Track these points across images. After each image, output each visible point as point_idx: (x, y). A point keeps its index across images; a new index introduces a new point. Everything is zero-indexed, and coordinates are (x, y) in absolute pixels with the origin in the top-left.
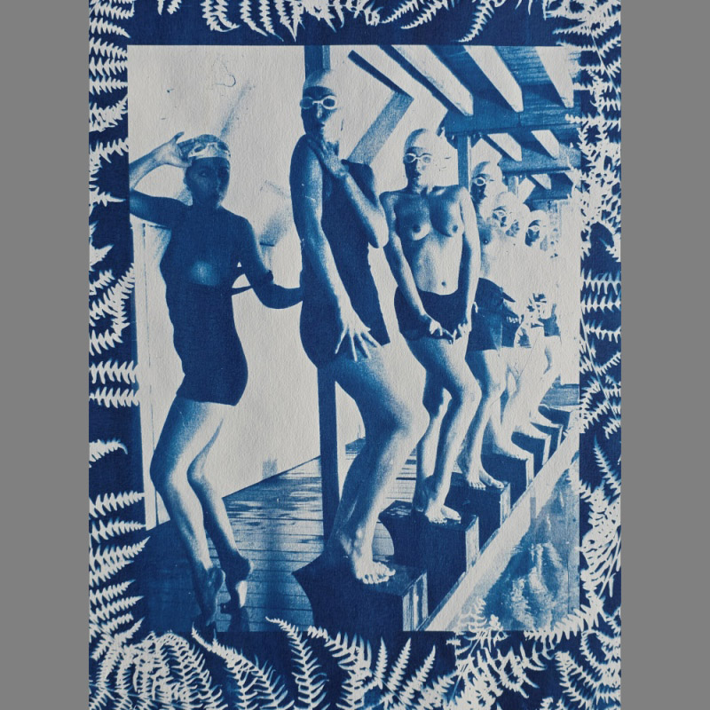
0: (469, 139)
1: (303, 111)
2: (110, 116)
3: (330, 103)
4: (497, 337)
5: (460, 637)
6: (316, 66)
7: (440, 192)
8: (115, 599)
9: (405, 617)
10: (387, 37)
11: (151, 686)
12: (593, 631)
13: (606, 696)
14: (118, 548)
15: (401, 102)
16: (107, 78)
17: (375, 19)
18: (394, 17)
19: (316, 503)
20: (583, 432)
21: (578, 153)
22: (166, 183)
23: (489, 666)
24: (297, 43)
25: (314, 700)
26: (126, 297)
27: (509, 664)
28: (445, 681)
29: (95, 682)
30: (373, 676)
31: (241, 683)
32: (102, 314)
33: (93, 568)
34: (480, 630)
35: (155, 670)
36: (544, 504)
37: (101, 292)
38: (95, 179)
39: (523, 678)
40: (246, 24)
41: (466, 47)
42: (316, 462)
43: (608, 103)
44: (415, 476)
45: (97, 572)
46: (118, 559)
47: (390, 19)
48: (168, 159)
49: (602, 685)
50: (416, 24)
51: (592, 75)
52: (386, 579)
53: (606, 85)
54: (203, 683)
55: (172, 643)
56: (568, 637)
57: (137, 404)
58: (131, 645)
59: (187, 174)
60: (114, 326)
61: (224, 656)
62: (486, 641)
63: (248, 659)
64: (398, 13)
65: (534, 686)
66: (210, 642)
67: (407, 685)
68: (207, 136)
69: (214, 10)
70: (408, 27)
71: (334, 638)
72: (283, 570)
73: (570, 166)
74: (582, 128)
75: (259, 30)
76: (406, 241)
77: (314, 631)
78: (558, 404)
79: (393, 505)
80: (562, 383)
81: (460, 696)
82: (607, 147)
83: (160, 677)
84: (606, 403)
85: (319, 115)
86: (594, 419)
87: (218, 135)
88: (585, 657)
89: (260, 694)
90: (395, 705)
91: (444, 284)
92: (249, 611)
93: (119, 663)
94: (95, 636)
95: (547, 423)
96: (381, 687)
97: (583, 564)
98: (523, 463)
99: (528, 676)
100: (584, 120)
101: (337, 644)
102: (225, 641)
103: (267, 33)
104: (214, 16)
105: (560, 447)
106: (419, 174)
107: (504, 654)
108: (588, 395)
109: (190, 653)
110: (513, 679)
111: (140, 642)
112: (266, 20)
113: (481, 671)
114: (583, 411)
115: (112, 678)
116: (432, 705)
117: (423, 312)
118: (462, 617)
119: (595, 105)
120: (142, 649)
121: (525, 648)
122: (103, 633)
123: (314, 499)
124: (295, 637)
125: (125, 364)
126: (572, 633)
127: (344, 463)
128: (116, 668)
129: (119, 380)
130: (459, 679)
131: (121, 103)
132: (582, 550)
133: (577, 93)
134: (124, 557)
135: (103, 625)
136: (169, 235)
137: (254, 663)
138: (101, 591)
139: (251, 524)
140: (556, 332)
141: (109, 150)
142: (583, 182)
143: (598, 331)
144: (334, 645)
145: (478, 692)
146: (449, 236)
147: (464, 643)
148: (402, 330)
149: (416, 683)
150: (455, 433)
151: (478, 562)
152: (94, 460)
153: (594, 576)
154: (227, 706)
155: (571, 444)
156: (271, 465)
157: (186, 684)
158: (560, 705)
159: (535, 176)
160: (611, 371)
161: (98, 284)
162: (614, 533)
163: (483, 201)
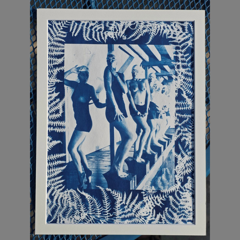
0: (148, 67)
1: (107, 60)
2: (60, 61)
3: (114, 58)
4: (155, 116)
5: (144, 191)
6: (110, 49)
7: (141, 80)
8: (58, 180)
9: (131, 186)
10: (128, 43)
11: (66, 203)
12: (178, 191)
13: (181, 207)
14: (59, 167)
15: (131, 58)
16: (59, 51)
17: (125, 38)
18: (130, 38)
20: (176, 140)
21: (175, 71)
22: (73, 77)
23: (152, 199)
24: (106, 44)
25: (107, 207)
26: (63, 105)
27: (157, 199)
28: (141, 203)
29: (52, 201)
30: (123, 201)
31: (89, 202)
32: (57, 109)
33: (53, 172)
34: (150, 190)
35: (68, 199)
36: (166, 158)
37: (57, 104)
38: (56, 76)
39: (160, 202)
40: (94, 39)
41: (147, 45)
42: (109, 147)
43: (182, 59)
44: (134, 150)
45: (54, 173)
46: (59, 170)
47: (129, 38)
48: (74, 71)
49: (180, 204)
50: (135, 39)
51: (178, 52)
52: (126, 176)
53: (182, 54)
54: (80, 202)
55: (72, 192)
56: (172, 192)
57: (65, 131)
58: (62, 192)
59: (78, 75)
60: (60, 112)
61: (85, 195)
62: (151, 192)
63: (91, 196)
64: (131, 37)
65: (163, 204)
66: (82, 192)
67: (131, 203)
68: (84, 66)
69: (86, 36)
70: (133, 40)
71: (113, 191)
72: (100, 174)
73: (173, 74)
74: (176, 65)
75: (97, 40)
76: (132, 92)
77: (108, 189)
78: (170, 133)
79: (128, 158)
80: (171, 128)
81: (144, 207)
82: (182, 70)
84: (181, 133)
85: (111, 61)
86: (178, 137)
88: (176, 197)
89: (94, 205)
90: (128, 209)
91: (141, 103)
92: (92, 184)
93: (59, 197)
94: (53, 190)
95: (167, 138)
96: (125, 204)
97: (176, 173)
98: (160, 148)
99: (162, 202)
100: (176, 63)
101: (114, 193)
102: (85, 191)
103: (99, 41)
104: (86, 37)
105: (170, 144)
106: (135, 76)
107: (156, 196)
108: (177, 131)
109: (77, 194)
110: (158, 202)
111: (64, 191)
112: (98, 38)
113: (150, 200)
114: (176, 135)
115: (57, 200)
116: (137, 209)
117: (136, 110)
118: (145, 186)
119: (179, 59)
120: (65, 193)
121: (161, 195)
122: (55, 189)
123: (108, 156)
124: (103, 191)
125: (62, 121)
126: (173, 191)
127: (116, 147)
128: (58, 198)
129: (61, 125)
130: (144, 202)
131: (63, 58)
132: (175, 170)
133: (175, 57)
134: (61, 170)
135: (55, 187)
136: (74, 90)
137: (93, 197)
138: (55, 178)
139: (93, 162)
140: (169, 115)
141: (60, 69)
142: (176, 78)
143: (179, 115)
144: (113, 193)
145: (149, 206)
146: (143, 91)
147: (146, 193)
148: (131, 114)
149: (133, 203)
150: (144, 140)
151: (149, 172)
152: (54, 145)
153: (179, 176)
154: (85, 208)
155: (173, 143)
156: (98, 147)
157: (75, 202)
158: (170, 209)
159: (164, 77)
160: (183, 125)
161: (56, 102)
162: (184, 166)
163: (151, 83)
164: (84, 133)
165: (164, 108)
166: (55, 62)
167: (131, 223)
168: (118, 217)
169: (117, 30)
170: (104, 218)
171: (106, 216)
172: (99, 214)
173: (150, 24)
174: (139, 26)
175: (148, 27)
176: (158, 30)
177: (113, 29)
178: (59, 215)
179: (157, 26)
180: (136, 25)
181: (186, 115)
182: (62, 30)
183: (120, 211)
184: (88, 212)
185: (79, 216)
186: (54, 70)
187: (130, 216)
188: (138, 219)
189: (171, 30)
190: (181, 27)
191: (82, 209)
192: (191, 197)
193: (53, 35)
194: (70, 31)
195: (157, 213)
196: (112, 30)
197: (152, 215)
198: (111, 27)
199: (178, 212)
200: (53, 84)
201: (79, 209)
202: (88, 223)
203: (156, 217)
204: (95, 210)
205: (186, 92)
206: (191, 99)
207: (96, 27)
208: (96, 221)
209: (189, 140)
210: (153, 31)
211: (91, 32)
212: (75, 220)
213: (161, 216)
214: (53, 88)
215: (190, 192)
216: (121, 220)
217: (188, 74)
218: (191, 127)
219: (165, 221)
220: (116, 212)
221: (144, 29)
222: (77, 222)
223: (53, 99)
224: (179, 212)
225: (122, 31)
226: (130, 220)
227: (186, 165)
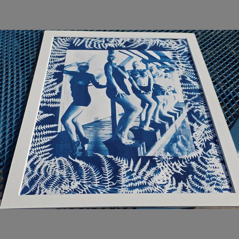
0: (148, 63)
1: (108, 59)
3: (114, 58)
4: (160, 94)
5: (157, 157)
7: (142, 70)
8: (45, 149)
9: (139, 153)
10: (127, 49)
11: (52, 171)
12: (201, 156)
13: (210, 174)
14: (48, 137)
15: (131, 57)
16: (61, 54)
17: (124, 47)
20: (188, 112)
23: (168, 166)
24: (106, 50)
25: (109, 175)
26: (60, 87)
27: (175, 165)
28: (154, 169)
29: (33, 170)
30: (129, 168)
31: (84, 170)
32: (52, 90)
34: (164, 156)
36: (179, 126)
37: (53, 86)
38: (55, 68)
39: (180, 169)
40: (95, 47)
41: (146, 51)
45: (40, 142)
48: (74, 65)
49: (208, 171)
50: (134, 47)
51: (176, 55)
52: (132, 143)
54: (71, 170)
55: (62, 159)
57: (59, 106)
58: (48, 161)
60: (55, 92)
61: (79, 163)
62: (166, 159)
63: (87, 163)
64: (129, 46)
65: (185, 171)
66: (75, 159)
67: (141, 170)
68: (84, 62)
70: (132, 48)
71: (116, 158)
72: (99, 141)
77: (109, 156)
78: (179, 106)
79: (133, 127)
80: (179, 102)
81: (159, 173)
82: (182, 65)
83: (56, 169)
84: (193, 106)
85: (111, 59)
86: (190, 109)
88: (201, 163)
89: (90, 173)
90: (137, 176)
91: (144, 84)
92: (88, 151)
93: (43, 165)
94: (36, 158)
95: (177, 110)
96: (132, 171)
97: (194, 140)
99: (182, 168)
100: (175, 61)
102: (79, 158)
104: (88, 46)
105: (181, 115)
106: (136, 68)
107: (173, 163)
108: (187, 105)
109: (68, 162)
110: (178, 170)
111: (51, 160)
112: (99, 47)
113: (166, 167)
114: (187, 108)
115: (39, 170)
116: (150, 175)
117: (139, 89)
118: (157, 152)
119: (178, 59)
121: (179, 161)
122: (39, 157)
123: (109, 125)
124: (103, 157)
125: (57, 99)
126: (194, 157)
129: (55, 102)
130: (158, 168)
131: (64, 58)
132: (193, 137)
133: (173, 57)
134: (50, 139)
135: (39, 155)
136: (73, 77)
137: (89, 164)
138: (40, 147)
139: (90, 131)
140: (176, 92)
141: (60, 64)
142: (177, 69)
143: (187, 93)
144: (116, 160)
145: (165, 173)
146: (145, 77)
147: (159, 159)
148: (134, 92)
149: (144, 169)
150: (150, 112)
151: (161, 139)
152: (44, 118)
153: (198, 143)
154: (78, 176)
155: (185, 114)
156: (96, 118)
157: (64, 170)
158: (195, 177)
159: (165, 68)
160: (193, 100)
162: (202, 133)
163: (153, 72)
165: (169, 88)
166: (56, 60)
167: (143, 192)
168: (124, 186)
169: (117, 43)
170: (104, 188)
171: (107, 185)
172: (97, 182)
173: (147, 40)
174: (137, 41)
176: (155, 43)
178: (40, 185)
179: (153, 41)
180: (134, 40)
181: (195, 93)
182: (66, 43)
183: (126, 179)
184: (81, 180)
185: (69, 185)
186: (54, 65)
187: (141, 184)
188: (152, 188)
189: (166, 43)
190: (175, 42)
191: (74, 177)
192: (220, 163)
194: (73, 43)
195: (178, 181)
196: (112, 43)
197: (172, 183)
198: (111, 41)
199: (207, 179)
200: (51, 74)
201: (70, 177)
202: (81, 193)
203: (177, 186)
204: (91, 179)
205: (190, 77)
207: (97, 41)
208: (93, 191)
209: (203, 111)
210: (150, 43)
211: (93, 44)
212: (61, 191)
213: (185, 184)
214: (51, 76)
215: (217, 158)
216: (128, 189)
218: (202, 101)
220: (121, 180)
221: (141, 42)
222: (64, 193)
223: (50, 83)
224: (209, 179)
225: (122, 43)
226: (141, 190)
227: (205, 133)
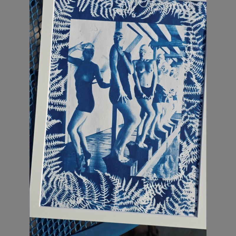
0: (157, 48)
1: (114, 38)
2: (65, 36)
3: (121, 36)
4: (161, 100)
5: (145, 179)
6: (118, 27)
8: (55, 161)
9: (131, 172)
10: (137, 21)
11: (62, 185)
13: (184, 198)
14: (57, 148)
15: (140, 37)
16: (65, 27)
17: (134, 16)
19: (110, 140)
20: (182, 126)
21: (185, 53)
22: (78, 54)
23: (153, 187)
24: (114, 21)
25: (105, 193)
26: (65, 83)
27: (158, 187)
28: (141, 190)
29: (48, 183)
30: (122, 187)
31: (86, 186)
32: (58, 87)
33: (50, 153)
34: (151, 177)
35: (64, 181)
36: (170, 145)
37: (59, 81)
38: (60, 52)
39: (162, 191)
40: (101, 16)
41: (157, 24)
42: (111, 129)
43: (194, 41)
44: (136, 135)
45: (51, 154)
46: (57, 151)
47: (138, 16)
48: (79, 48)
49: (183, 195)
50: (145, 18)
51: (190, 33)
52: (127, 161)
53: (193, 36)
54: (76, 186)
55: (69, 174)
56: (174, 181)
57: (65, 111)
58: (58, 174)
59: (83, 52)
60: (61, 90)
61: (82, 179)
62: (152, 180)
63: (89, 180)
64: (140, 15)
65: (164, 193)
66: (79, 175)
67: (130, 190)
68: (89, 43)
69: (94, 11)
70: (143, 18)
71: (112, 176)
72: (100, 157)
73: (182, 56)
74: (186, 47)
75: (104, 17)
76: (138, 73)
77: (107, 174)
78: (175, 118)
79: (130, 142)
80: (177, 113)
81: (144, 195)
82: (193, 52)
83: (65, 183)
84: (188, 119)
85: (118, 39)
86: (185, 123)
87: (92, 43)
88: (179, 187)
89: (91, 190)
90: (127, 196)
91: (147, 85)
92: (90, 167)
93: (55, 179)
94: (49, 171)
95: (172, 123)
96: (123, 190)
97: (180, 162)
98: (165, 133)
100: (187, 45)
101: (113, 178)
102: (83, 175)
103: (107, 18)
104: (93, 13)
105: (175, 130)
106: (143, 56)
107: (157, 184)
108: (183, 117)
109: (74, 177)
110: (159, 191)
111: (61, 173)
112: (106, 15)
113: (150, 188)
114: (182, 121)
115: (52, 182)
116: (137, 196)
117: (141, 92)
118: (146, 173)
119: (190, 41)
120: (61, 175)
121: (162, 183)
122: (51, 170)
123: (109, 139)
124: (102, 175)
125: (63, 100)
126: (175, 180)
127: (118, 130)
129: (61, 104)
130: (144, 190)
131: (68, 33)
132: (179, 158)
133: (186, 38)
134: (59, 151)
135: (51, 168)
136: (77, 67)
137: (90, 181)
138: (52, 159)
139: (92, 144)
140: (176, 99)
141: (64, 45)
142: (186, 61)
143: (187, 100)
144: (112, 178)
145: (149, 194)
146: (150, 72)
147: (146, 180)
149: (133, 190)
150: (148, 124)
151: (151, 159)
152: (53, 125)
153: (182, 165)
154: (82, 192)
155: (178, 129)
156: (99, 129)
157: (72, 185)
158: (171, 199)
159: (173, 58)
160: (190, 111)
161: (58, 79)
162: (188, 154)
163: (159, 64)
164: (86, 114)
165: (171, 92)
166: (59, 37)
167: (129, 211)
168: (116, 204)
169: (127, 8)
170: (101, 204)
171: (103, 202)
172: (96, 199)
173: (162, 2)
174: (150, 4)
175: (159, 5)
176: (170, 9)
177: (122, 5)
178: (54, 197)
179: (169, 5)
180: (147, 3)
181: (194, 101)
182: (69, 5)
183: (118, 198)
184: (85, 196)
185: (75, 200)
186: (58, 46)
187: (129, 204)
188: (137, 208)
189: (183, 9)
190: (194, 7)
191: (79, 193)
192: (195, 188)
193: (59, 10)
194: (77, 6)
195: (157, 202)
196: (121, 7)
197: (152, 204)
198: (120, 4)
199: (180, 202)
200: (56, 61)
201: (76, 193)
202: (84, 208)
203: (155, 206)
204: (92, 195)
205: (196, 76)
206: (200, 84)
207: (104, 3)
208: (93, 207)
209: (196, 127)
210: (164, 10)
211: (99, 8)
212: (70, 205)
213: (162, 206)
214: (56, 65)
215: (193, 182)
216: (118, 207)
217: (199, 57)
218: (199, 113)
219: (165, 212)
220: (114, 199)
221: (155, 7)
222: (72, 207)
223: (55, 76)
224: (181, 203)
225: (132, 8)
226: (128, 208)
227: (191, 154)
